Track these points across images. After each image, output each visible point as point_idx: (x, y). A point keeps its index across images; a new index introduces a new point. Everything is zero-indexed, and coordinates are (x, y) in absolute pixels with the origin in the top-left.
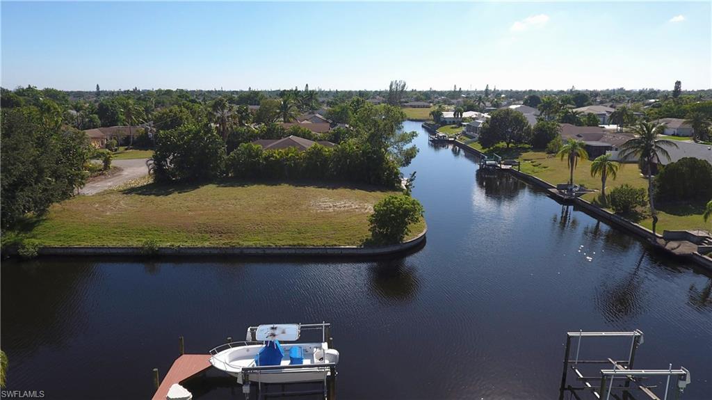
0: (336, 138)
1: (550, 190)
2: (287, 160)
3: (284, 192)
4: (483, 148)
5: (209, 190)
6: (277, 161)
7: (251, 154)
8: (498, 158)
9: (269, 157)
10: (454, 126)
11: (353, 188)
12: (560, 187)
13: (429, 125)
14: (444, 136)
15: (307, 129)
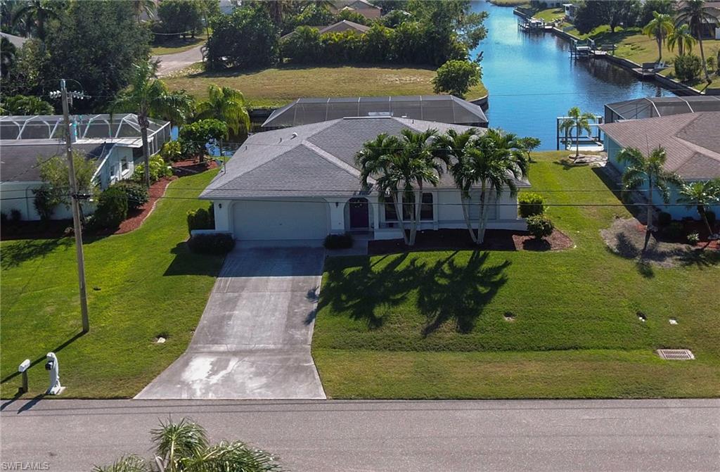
0: (393, 22)
1: (634, 69)
2: (346, 42)
3: (347, 72)
4: (581, 34)
5: (271, 72)
6: (336, 44)
7: (308, 37)
8: (590, 42)
9: (327, 40)
10: (556, 10)
11: (418, 68)
12: (646, 66)
13: (523, 10)
14: (537, 23)
15: (358, 14)
